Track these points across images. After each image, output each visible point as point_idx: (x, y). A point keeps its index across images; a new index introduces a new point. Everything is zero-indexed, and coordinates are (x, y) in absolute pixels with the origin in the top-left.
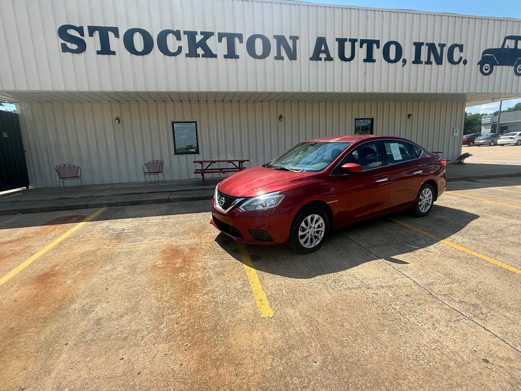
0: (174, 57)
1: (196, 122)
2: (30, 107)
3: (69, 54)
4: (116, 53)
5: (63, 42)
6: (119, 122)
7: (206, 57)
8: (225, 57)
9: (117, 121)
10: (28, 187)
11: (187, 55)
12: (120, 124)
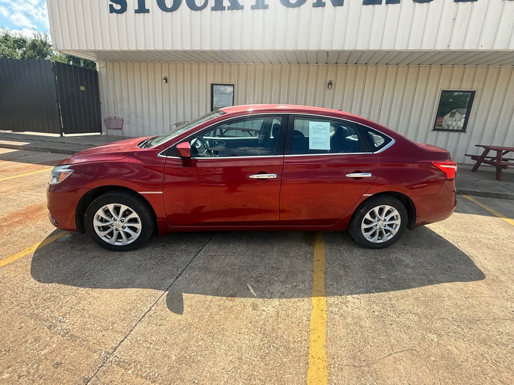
0: (199, 11)
1: (233, 85)
2: (105, 66)
3: (114, 14)
4: (150, 11)
5: (111, 3)
6: (166, 82)
7: (232, 9)
8: (253, 8)
9: (164, 81)
10: (102, 133)
11: (213, 9)
12: (167, 84)
